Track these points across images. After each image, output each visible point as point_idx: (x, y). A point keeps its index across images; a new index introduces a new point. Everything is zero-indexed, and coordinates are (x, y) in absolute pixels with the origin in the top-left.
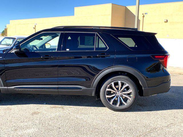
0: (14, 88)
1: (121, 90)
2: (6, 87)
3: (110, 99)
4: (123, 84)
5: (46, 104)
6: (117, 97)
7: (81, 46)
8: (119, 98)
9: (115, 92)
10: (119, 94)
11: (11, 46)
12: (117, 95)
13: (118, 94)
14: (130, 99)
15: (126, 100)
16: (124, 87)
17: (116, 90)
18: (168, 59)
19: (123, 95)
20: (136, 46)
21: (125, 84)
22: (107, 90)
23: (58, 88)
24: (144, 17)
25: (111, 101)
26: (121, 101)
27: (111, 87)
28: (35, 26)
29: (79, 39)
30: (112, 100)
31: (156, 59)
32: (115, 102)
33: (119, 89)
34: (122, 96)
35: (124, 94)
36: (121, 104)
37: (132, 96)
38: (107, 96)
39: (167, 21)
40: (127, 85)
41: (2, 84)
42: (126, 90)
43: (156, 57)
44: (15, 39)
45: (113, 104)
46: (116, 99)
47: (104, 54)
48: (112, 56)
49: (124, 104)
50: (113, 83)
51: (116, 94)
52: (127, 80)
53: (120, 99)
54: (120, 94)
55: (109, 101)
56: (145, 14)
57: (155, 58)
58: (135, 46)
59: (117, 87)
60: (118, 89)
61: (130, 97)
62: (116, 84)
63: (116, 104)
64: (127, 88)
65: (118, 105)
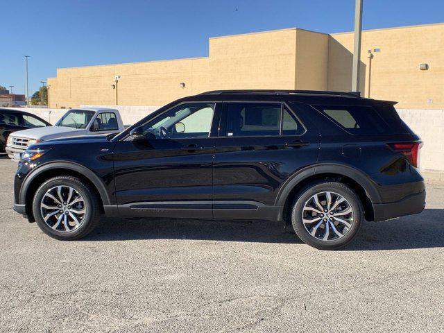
0: (131, 207)
1: (332, 209)
2: (116, 206)
3: (310, 226)
4: (334, 198)
5: (187, 238)
6: (324, 223)
7: (246, 128)
8: (327, 224)
9: (320, 212)
10: (327, 216)
11: (85, 127)
12: (323, 218)
13: (325, 217)
14: (350, 226)
15: (341, 227)
16: (337, 203)
17: (322, 209)
18: (419, 151)
19: (335, 219)
20: (358, 127)
21: (340, 198)
22: (306, 208)
23: (213, 206)
24: (371, 57)
25: (312, 231)
26: (331, 230)
27: (312, 204)
28: (117, 82)
29: (243, 113)
30: (315, 229)
31: (397, 151)
32: (321, 233)
33: (328, 208)
34: (333, 221)
35: (338, 217)
36: (332, 235)
37: (352, 219)
38: (305, 221)
39: (427, 66)
40: (343, 199)
41: (109, 200)
42: (340, 208)
43: (397, 146)
44: (94, 112)
45: (316, 235)
46: (323, 227)
47: (299, 141)
48: (313, 146)
49: (338, 236)
50: (315, 197)
51: (321, 217)
52: (342, 189)
53: (330, 226)
54: (330, 216)
55: (309, 229)
56: (375, 51)
57: (395, 148)
58: (356, 125)
59: (324, 203)
60: (325, 207)
61: (349, 222)
62: (322, 198)
63: (322, 237)
64: (343, 205)
65: (325, 239)
